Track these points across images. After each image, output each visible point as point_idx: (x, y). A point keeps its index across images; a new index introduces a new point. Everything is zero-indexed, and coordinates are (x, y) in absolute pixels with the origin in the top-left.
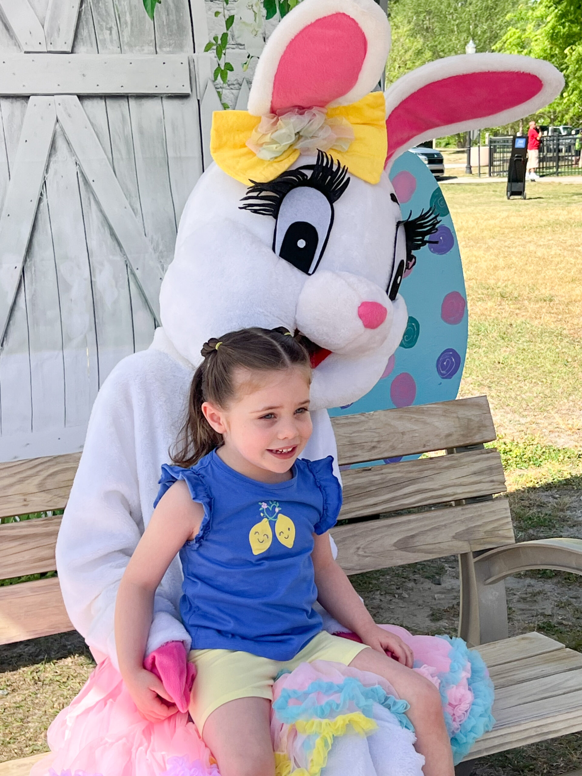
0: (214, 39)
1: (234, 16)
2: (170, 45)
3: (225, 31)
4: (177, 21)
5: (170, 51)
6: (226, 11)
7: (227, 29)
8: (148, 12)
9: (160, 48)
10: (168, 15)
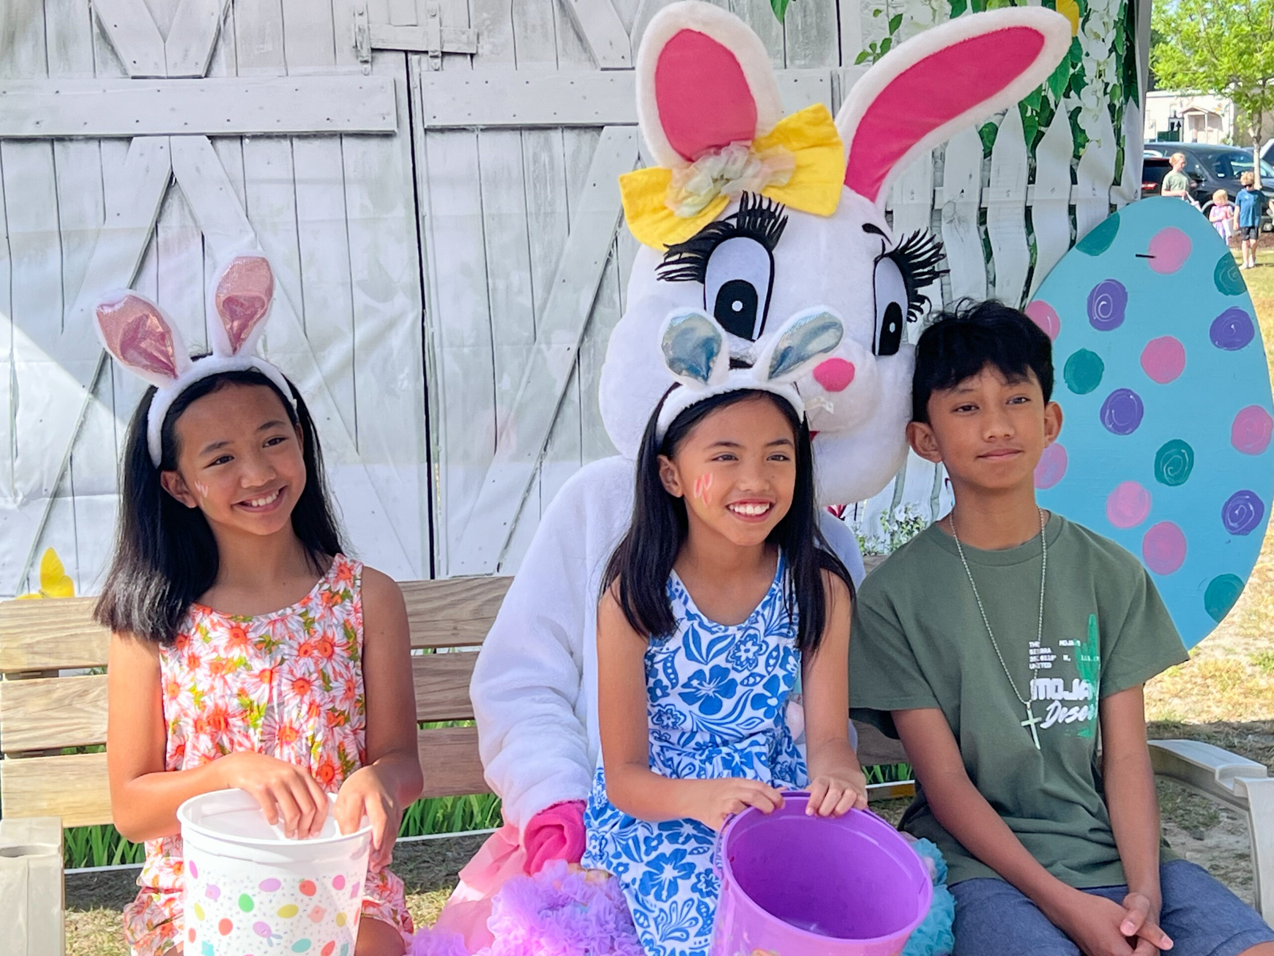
0: (870, 47)
1: (902, 15)
2: (805, 56)
3: (887, 36)
4: (818, 25)
5: (805, 65)
6: (890, 9)
7: (891, 34)
8: (776, 13)
9: (792, 60)
10: (805, 16)
